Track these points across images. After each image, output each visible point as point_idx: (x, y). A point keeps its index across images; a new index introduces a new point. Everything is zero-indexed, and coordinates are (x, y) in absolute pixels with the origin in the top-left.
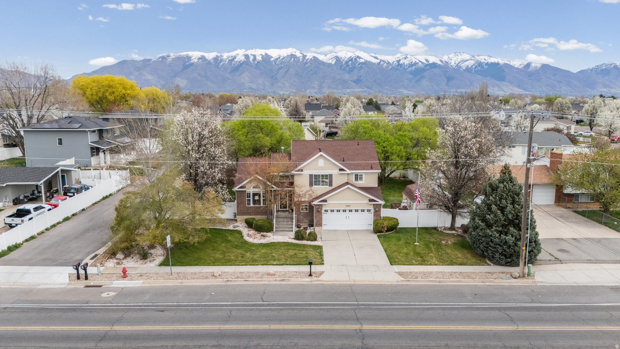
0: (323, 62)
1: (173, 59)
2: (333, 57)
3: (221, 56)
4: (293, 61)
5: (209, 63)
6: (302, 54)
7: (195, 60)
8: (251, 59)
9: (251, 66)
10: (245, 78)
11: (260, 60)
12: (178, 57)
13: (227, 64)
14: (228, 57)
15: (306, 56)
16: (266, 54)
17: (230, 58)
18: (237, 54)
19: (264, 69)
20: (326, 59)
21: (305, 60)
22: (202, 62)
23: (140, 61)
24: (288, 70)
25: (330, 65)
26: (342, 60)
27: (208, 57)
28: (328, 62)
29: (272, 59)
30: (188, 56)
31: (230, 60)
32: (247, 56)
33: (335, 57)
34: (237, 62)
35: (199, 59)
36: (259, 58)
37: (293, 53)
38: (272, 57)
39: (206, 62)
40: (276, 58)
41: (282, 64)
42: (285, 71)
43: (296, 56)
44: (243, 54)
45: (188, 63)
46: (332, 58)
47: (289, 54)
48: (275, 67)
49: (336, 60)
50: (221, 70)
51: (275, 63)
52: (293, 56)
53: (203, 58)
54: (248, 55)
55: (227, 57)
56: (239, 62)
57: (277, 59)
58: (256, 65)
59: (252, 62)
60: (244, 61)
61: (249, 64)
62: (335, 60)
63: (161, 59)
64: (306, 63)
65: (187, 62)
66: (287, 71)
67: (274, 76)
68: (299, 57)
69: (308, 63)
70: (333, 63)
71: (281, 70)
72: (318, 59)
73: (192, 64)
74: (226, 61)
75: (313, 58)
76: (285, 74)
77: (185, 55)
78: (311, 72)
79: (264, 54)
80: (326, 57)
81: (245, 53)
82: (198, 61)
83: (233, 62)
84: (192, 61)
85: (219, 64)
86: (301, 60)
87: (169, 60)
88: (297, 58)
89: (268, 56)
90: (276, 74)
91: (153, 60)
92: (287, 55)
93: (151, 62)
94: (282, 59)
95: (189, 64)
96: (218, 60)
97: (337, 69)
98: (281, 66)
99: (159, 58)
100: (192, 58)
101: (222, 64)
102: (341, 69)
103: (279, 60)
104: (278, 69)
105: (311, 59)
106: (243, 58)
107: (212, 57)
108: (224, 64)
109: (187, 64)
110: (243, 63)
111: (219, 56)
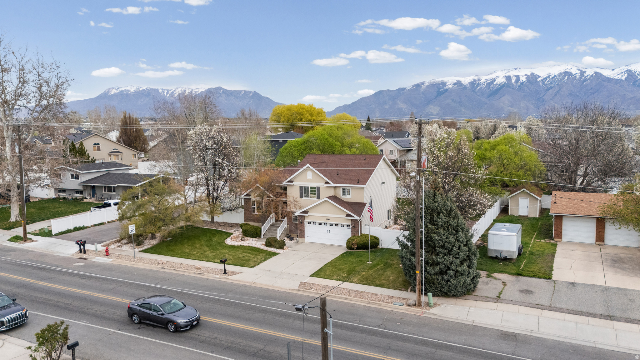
0: (609, 78)
1: (427, 86)
2: (624, 71)
3: (479, 79)
4: (567, 79)
5: (465, 87)
6: (579, 70)
7: (449, 86)
8: (513, 81)
9: (513, 89)
10: (505, 102)
11: (525, 81)
12: (433, 84)
13: (485, 88)
14: (487, 80)
15: (585, 72)
16: (532, 74)
17: (489, 81)
18: (497, 77)
19: (528, 91)
20: (614, 74)
21: (583, 78)
22: (457, 87)
23: (395, 90)
24: (560, 89)
25: (618, 81)
26: (636, 74)
27: (465, 81)
28: (616, 78)
29: (540, 79)
30: (443, 82)
31: (489, 83)
32: (508, 78)
33: (627, 70)
34: (496, 85)
35: (455, 84)
36: (523, 79)
37: (568, 71)
38: (539, 77)
39: (462, 87)
40: (544, 77)
41: (552, 84)
42: (555, 92)
43: (572, 73)
44: (504, 75)
45: (443, 89)
46: (622, 73)
47: (562, 72)
48: (543, 88)
49: (628, 74)
50: (478, 95)
51: (543, 83)
52: (566, 73)
53: (458, 83)
54: (510, 76)
55: (485, 81)
56: (499, 85)
57: (546, 78)
58: (519, 86)
59: (514, 84)
60: (505, 83)
61: (511, 86)
62: (626, 75)
63: (415, 87)
64: (585, 81)
65: (441, 89)
66: (558, 92)
67: (541, 98)
68: (575, 74)
69: (587, 80)
70: (623, 78)
71: (551, 91)
72: (601, 75)
73: (447, 90)
74: (484, 84)
75: (594, 75)
76: (556, 94)
77: (440, 81)
78: (591, 91)
79: (529, 74)
80: (613, 72)
81: (506, 75)
82: (453, 86)
83: (492, 85)
84: (446, 87)
85: (476, 89)
86: (578, 77)
87: (424, 87)
88: (572, 75)
89: (534, 75)
90: (543, 96)
91: (408, 88)
92: (559, 72)
93: (405, 91)
94: (553, 78)
95: (443, 91)
96: (475, 84)
97: (628, 85)
98: (551, 86)
99: (413, 87)
100: (447, 84)
101: (479, 88)
102: (635, 85)
103: (548, 79)
104: (547, 90)
105: (592, 75)
106: (503, 80)
107: (469, 82)
108: (482, 88)
109: (441, 90)
110: (504, 86)
111: (477, 80)
